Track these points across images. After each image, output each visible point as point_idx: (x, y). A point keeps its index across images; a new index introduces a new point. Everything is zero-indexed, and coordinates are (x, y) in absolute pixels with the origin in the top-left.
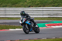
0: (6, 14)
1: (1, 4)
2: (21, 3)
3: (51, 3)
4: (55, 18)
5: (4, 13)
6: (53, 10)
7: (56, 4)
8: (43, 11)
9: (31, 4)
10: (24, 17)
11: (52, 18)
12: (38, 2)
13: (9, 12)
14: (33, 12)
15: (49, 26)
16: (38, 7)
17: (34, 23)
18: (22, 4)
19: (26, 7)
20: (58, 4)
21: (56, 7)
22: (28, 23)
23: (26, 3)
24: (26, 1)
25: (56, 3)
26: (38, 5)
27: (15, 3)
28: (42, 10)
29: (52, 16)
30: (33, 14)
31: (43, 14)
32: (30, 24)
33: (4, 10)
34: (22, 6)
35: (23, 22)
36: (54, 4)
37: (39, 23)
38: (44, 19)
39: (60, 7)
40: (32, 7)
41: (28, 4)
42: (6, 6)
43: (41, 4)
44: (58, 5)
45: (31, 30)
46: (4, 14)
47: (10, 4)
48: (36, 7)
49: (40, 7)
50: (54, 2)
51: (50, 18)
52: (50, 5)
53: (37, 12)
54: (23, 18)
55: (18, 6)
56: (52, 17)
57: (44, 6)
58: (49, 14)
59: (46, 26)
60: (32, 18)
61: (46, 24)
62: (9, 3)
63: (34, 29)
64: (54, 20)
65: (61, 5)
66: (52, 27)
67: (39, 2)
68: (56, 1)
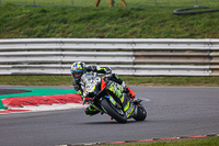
3: (22, 23)
4: (34, 78)
6: (29, 50)
7: (40, 27)
11: (24, 78)
15: (13, 105)
20: (47, 27)
21: (39, 37)
25: (38, 22)
29: (24, 71)
36: (32, 26)
39: (54, 37)
44: (48, 30)
51: (19, 78)
52: (18, 30)
56: (23, 75)
58: (13, 63)
59: (5, 105)
61: (3, 98)
64: (32, 83)
65: (57, 30)
66: (25, 108)
68: (38, 17)
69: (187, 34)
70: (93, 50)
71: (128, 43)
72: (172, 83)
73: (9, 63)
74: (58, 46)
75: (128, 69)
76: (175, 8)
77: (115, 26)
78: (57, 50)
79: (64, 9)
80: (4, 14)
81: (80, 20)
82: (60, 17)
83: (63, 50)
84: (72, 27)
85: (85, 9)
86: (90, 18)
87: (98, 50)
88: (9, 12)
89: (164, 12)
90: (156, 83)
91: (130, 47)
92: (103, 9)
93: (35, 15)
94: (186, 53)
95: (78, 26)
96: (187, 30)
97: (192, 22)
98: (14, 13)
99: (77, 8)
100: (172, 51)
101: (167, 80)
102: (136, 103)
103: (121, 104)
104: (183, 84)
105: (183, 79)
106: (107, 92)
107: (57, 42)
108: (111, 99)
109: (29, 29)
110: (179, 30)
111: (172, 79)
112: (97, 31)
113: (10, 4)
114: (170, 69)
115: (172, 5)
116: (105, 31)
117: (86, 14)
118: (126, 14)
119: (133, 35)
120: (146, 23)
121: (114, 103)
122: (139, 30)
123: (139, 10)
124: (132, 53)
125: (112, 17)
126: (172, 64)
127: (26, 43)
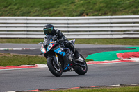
0: (28, 31)
1: (18, 8)
2: (63, 7)
3: (130, 6)
4: (138, 40)
5: (25, 29)
6: (134, 23)
8: (111, 23)
9: (84, 9)
10: (51, 39)
11: (131, 40)
12: (101, 3)
13: (36, 27)
14: (88, 27)
15: (124, 57)
16: (101, 15)
17: (74, 53)
18: (65, 7)
19: (73, 16)
22: (60, 51)
23: (73, 7)
24: (73, 3)
26: (100, 10)
27: (48, 6)
28: (109, 21)
29: (131, 36)
30: (90, 31)
31: (112, 31)
32: (64, 54)
33: (25, 21)
34: (64, 12)
35: (49, 49)
36: (136, 7)
37: (103, 51)
38: (114, 43)
40: (87, 15)
41: (78, 7)
42: (28, 14)
43: (106, 9)
45: (66, 68)
46: (25, 31)
47: (38, 9)
48: (96, 15)
49: (105, 14)
50: (136, 5)
51: (128, 40)
52: (127, 10)
53: (99, 27)
54: (49, 41)
55: (56, 13)
56: (131, 38)
57: (114, 13)
58: (124, 31)
59: (119, 57)
60: (70, 41)
61: (118, 53)
62: (36, 7)
63: (74, 65)
66: (132, 59)
67: (102, 5)
73: (121, 31)
109: (134, 9)
127: (132, 18)
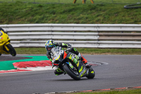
3: (27, 14)
4: (34, 49)
6: (31, 31)
7: (38, 17)
11: (28, 49)
15: (21, 67)
20: (42, 16)
21: (37, 23)
25: (36, 13)
29: (28, 45)
36: (33, 16)
39: (47, 23)
43: (2, 18)
44: (43, 19)
50: (33, 13)
51: (24, 49)
52: (24, 18)
56: (27, 47)
57: (10, 22)
58: (21, 40)
59: (15, 67)
64: (33, 53)
65: (49, 18)
66: (28, 69)
68: (37, 10)
69: (132, 21)
70: (72, 31)
71: (95, 27)
72: (123, 53)
73: (18, 40)
74: (50, 29)
75: (95, 43)
76: (125, 4)
77: (86, 16)
78: (49, 31)
79: (53, 5)
80: (15, 8)
81: (64, 12)
82: (51, 10)
83: (53, 31)
84: (58, 17)
85: (67, 5)
86: (70, 11)
87: (75, 31)
88: (18, 7)
89: (118, 7)
90: (112, 53)
91: (96, 29)
92: (78, 5)
93: (35, 9)
94: (132, 34)
95: (62, 16)
96: (132, 19)
97: (135, 13)
98: (21, 8)
99: (61, 4)
100: (123, 32)
101: (119, 50)
102: (88, 67)
103: (77, 68)
104: (130, 53)
105: (130, 50)
106: (67, 60)
107: (49, 26)
108: (70, 64)
109: (30, 18)
110: (127, 18)
111: (123, 50)
112: (75, 19)
113: (19, 2)
114: (121, 44)
115: (123, 2)
116: (80, 19)
117: (68, 8)
118: (93, 8)
119: (98, 22)
120: (106, 14)
121: (72, 67)
122: (102, 18)
123: (102, 5)
124: (97, 33)
125: (84, 10)
126: (123, 40)
127: (29, 27)
